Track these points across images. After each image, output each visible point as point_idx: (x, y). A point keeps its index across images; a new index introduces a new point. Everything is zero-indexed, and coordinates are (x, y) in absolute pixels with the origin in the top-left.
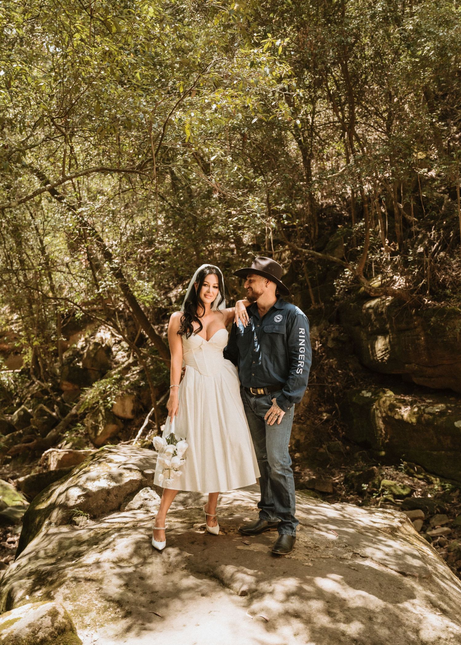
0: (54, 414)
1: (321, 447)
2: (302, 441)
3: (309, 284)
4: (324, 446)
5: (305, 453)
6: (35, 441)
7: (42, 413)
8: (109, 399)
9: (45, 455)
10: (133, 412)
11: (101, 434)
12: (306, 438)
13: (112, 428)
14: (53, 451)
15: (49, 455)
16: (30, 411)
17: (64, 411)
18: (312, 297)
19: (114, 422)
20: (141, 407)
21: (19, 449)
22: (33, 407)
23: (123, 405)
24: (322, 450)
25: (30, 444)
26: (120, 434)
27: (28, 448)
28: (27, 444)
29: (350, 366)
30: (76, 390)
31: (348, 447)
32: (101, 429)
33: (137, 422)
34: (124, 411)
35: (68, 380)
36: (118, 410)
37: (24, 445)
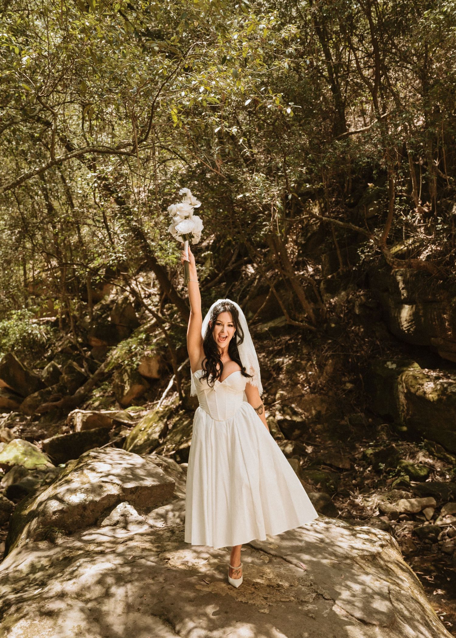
0: (83, 370)
1: (343, 419)
2: (323, 412)
3: (337, 246)
4: (346, 418)
5: (326, 425)
6: (62, 400)
7: (71, 370)
8: (134, 359)
9: (71, 416)
10: (159, 372)
11: (127, 394)
12: (327, 409)
13: (138, 388)
14: (79, 412)
15: (74, 415)
16: (59, 366)
17: (92, 369)
18: (340, 259)
19: (140, 383)
20: (167, 368)
21: (46, 407)
22: (63, 363)
23: (149, 366)
24: (343, 422)
25: (58, 402)
26: (146, 394)
27: (56, 407)
28: (54, 403)
29: (377, 334)
30: (105, 346)
31: (370, 420)
32: (127, 388)
33: (163, 383)
34: (150, 371)
35: (97, 336)
36: (144, 371)
37: (51, 403)
